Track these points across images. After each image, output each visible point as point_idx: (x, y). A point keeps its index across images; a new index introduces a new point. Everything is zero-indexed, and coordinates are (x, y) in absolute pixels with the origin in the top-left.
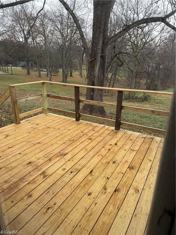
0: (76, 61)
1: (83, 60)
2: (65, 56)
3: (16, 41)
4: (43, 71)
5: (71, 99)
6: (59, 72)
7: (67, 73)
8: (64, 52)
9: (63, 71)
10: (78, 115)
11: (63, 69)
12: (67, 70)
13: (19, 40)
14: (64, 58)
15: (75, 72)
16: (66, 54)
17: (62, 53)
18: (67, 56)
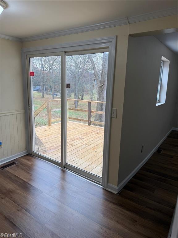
0: (88, 86)
1: (94, 85)
2: (78, 82)
3: (34, 67)
4: (56, 95)
5: (85, 111)
6: (71, 96)
7: (79, 97)
8: (77, 79)
9: (75, 95)
10: (89, 121)
11: (75, 93)
12: (79, 94)
13: (36, 67)
14: (77, 83)
15: (86, 96)
16: (78, 80)
17: (75, 79)
18: (79, 82)
